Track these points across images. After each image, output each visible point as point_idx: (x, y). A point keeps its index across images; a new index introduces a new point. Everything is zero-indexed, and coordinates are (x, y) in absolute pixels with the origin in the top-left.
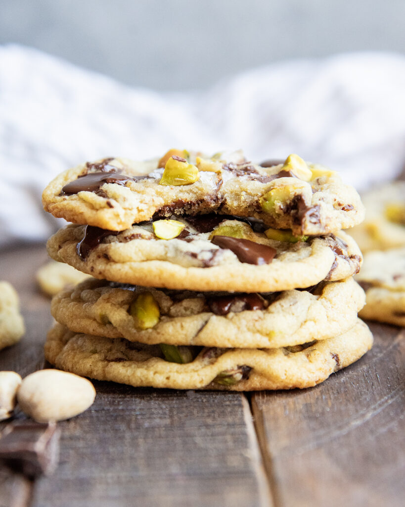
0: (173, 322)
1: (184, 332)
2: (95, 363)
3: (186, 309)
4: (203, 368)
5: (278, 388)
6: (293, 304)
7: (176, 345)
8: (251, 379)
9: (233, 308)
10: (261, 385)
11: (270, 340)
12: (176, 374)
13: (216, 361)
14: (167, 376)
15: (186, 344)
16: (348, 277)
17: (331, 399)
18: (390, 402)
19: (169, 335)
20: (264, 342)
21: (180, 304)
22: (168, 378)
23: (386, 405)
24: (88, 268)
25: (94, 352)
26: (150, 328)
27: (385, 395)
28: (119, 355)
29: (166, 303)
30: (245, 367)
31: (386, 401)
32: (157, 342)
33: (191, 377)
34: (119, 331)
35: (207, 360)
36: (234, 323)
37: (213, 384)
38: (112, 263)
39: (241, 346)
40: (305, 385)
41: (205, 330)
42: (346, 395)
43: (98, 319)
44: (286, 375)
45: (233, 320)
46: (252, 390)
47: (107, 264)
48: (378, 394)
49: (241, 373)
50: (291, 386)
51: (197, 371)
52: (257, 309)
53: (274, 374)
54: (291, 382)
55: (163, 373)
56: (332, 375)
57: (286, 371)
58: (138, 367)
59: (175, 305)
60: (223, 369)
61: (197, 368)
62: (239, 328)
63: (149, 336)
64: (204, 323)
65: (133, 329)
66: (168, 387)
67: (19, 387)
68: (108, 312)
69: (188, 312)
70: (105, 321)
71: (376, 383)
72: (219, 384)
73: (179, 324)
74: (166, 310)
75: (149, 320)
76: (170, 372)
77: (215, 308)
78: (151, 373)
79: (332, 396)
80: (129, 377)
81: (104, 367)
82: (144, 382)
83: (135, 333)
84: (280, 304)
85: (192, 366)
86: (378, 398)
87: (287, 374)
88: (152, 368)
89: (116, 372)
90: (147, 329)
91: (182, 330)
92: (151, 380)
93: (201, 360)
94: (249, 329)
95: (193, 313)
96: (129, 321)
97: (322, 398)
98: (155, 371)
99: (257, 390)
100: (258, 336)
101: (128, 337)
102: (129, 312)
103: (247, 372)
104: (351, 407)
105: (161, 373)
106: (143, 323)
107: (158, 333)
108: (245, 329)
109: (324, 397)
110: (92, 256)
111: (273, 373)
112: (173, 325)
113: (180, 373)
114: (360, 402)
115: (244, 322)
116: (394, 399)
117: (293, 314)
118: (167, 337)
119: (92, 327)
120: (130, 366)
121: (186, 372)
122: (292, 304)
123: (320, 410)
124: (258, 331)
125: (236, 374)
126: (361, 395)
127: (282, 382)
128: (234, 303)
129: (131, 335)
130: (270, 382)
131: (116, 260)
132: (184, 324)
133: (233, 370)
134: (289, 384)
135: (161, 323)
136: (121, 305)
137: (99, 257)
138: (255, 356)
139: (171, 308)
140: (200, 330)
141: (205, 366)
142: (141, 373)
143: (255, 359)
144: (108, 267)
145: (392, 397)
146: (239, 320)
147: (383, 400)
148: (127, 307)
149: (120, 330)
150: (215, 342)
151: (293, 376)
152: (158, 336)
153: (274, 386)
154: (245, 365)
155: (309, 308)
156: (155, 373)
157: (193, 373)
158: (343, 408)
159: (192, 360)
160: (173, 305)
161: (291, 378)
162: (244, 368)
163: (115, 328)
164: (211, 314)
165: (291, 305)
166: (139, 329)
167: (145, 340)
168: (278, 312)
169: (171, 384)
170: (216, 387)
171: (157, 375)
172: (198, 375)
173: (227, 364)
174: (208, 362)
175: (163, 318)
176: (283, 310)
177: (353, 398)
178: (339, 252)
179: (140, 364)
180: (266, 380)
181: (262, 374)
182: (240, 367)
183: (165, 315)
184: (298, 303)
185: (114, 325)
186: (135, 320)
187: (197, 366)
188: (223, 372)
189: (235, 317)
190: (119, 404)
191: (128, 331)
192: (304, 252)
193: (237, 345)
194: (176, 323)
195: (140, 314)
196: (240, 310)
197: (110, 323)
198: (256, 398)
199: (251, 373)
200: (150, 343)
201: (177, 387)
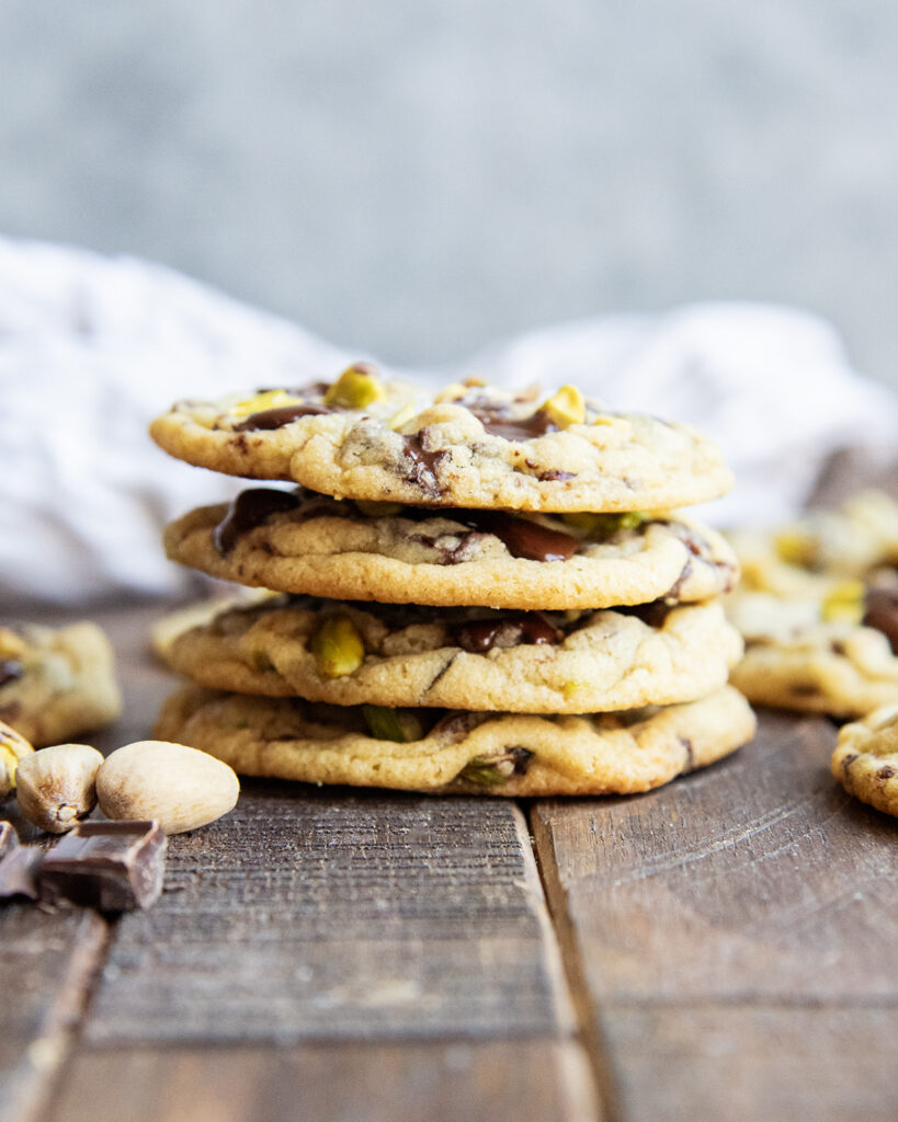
0: (389, 665)
1: (408, 681)
2: (243, 746)
3: (413, 642)
4: (441, 750)
5: (580, 792)
6: (610, 636)
7: (393, 706)
8: (531, 774)
9: (499, 640)
10: (548, 784)
11: (566, 699)
12: (390, 759)
13: (466, 738)
14: (375, 763)
15: (411, 705)
16: (711, 597)
17: (676, 810)
18: (785, 815)
19: (380, 685)
20: (556, 703)
21: (401, 633)
22: (376, 767)
23: (777, 819)
24: (234, 570)
25: (243, 726)
26: (346, 675)
27: (777, 807)
28: (289, 731)
29: (376, 633)
30: (519, 750)
31: (779, 814)
32: (358, 700)
33: (420, 765)
34: (288, 682)
35: (448, 736)
36: (501, 666)
37: (460, 782)
38: (277, 559)
39: (513, 709)
40: (629, 787)
41: (446, 678)
42: (704, 806)
43: (251, 662)
44: (594, 765)
45: (499, 660)
46: (531, 795)
47: (267, 559)
48: (763, 805)
49: (512, 761)
50: (603, 787)
51: (431, 755)
52: (542, 642)
53: (573, 763)
54: (604, 780)
55: (368, 757)
56: (680, 778)
57: (595, 759)
58: (322, 749)
59: (393, 636)
60: (479, 752)
61: (431, 751)
62: (509, 675)
63: (343, 690)
64: (444, 665)
65: (314, 678)
66: (378, 784)
67: (99, 768)
68: (268, 647)
69: (417, 648)
70: (263, 665)
71: (759, 790)
72: (471, 782)
73: (398, 667)
74: (376, 644)
75: (345, 662)
76: (381, 756)
77: (466, 640)
78: (346, 758)
79: (679, 807)
80: (305, 765)
81: (260, 751)
82: (333, 775)
83: (317, 685)
84: (586, 635)
85: (421, 746)
86: (763, 811)
87: (597, 763)
88: (348, 750)
89: (280, 758)
90: (339, 677)
91: (405, 677)
92: (345, 770)
93: (438, 734)
94: (527, 678)
95: (424, 648)
96: (308, 663)
97: (661, 809)
98: (353, 754)
99: (542, 794)
100: (544, 690)
101: (304, 693)
102: (308, 647)
103: (524, 759)
104: (714, 822)
105: (363, 758)
106: (332, 665)
107: (361, 684)
108: (521, 677)
109: (664, 808)
110: (242, 547)
111: (570, 762)
112: (387, 668)
113: (400, 758)
114: (730, 816)
115: (518, 665)
116: (793, 812)
117: (610, 654)
118: (377, 691)
119: (239, 677)
120: (307, 747)
121: (411, 757)
122: (607, 635)
123: (657, 826)
124: (545, 682)
125: (502, 761)
126: (732, 805)
127: (587, 778)
128: (500, 632)
129: (310, 689)
130: (565, 780)
131: (285, 553)
132: (407, 665)
133: (497, 755)
134: (601, 783)
135: (366, 666)
136: (294, 635)
137: (254, 548)
138: (537, 731)
139: (386, 640)
140: (438, 678)
141: (446, 746)
142: (328, 759)
143: (538, 735)
144: (269, 565)
145: (789, 809)
146: (511, 660)
147: (771, 813)
148: (303, 639)
149: (290, 680)
150: (466, 700)
151: (608, 768)
152: (360, 690)
153: (572, 787)
154: (519, 746)
155: (638, 647)
156: (354, 758)
157: (422, 759)
158: (699, 824)
159: (423, 735)
160: (389, 635)
161: (603, 772)
162: (517, 753)
163: (281, 677)
164: (457, 649)
165: (605, 637)
166: (326, 677)
167: (336, 698)
168: (583, 648)
169: (382, 779)
170: (466, 788)
171: (357, 761)
172: (433, 762)
173: (488, 742)
174: (451, 739)
175: (370, 658)
176: (591, 646)
177: (719, 810)
178: (694, 551)
179: (325, 745)
180: (558, 775)
181: (551, 765)
182: (509, 750)
183: (374, 653)
184: (620, 636)
185: (280, 670)
186: (318, 660)
187: (431, 746)
188: (479, 757)
189: (502, 655)
190: (284, 813)
191: (305, 682)
192: (631, 545)
193: (506, 707)
194: (393, 665)
195: (327, 650)
196: (512, 643)
197: (272, 668)
198: (539, 809)
199: (530, 762)
200: (345, 702)
201: (393, 785)
